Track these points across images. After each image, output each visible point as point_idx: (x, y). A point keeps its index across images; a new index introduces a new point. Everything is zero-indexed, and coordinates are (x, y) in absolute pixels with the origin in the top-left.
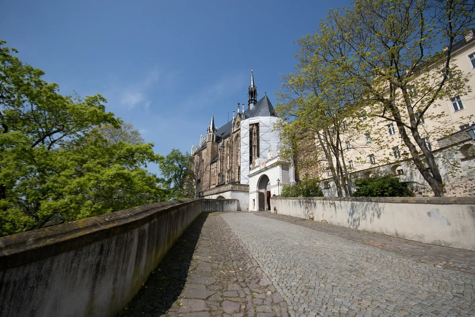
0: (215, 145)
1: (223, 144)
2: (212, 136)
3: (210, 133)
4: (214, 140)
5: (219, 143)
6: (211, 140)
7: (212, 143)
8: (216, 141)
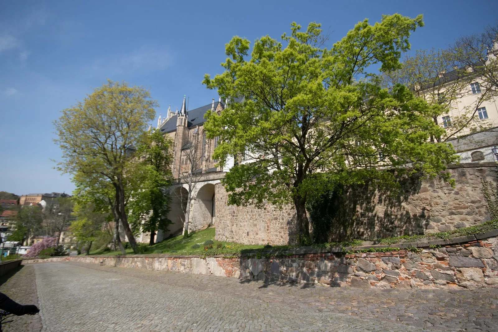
0: (186, 131)
1: (198, 131)
2: (183, 120)
3: (182, 117)
4: (186, 125)
5: (190, 129)
6: (183, 125)
7: (184, 128)
8: (188, 126)
